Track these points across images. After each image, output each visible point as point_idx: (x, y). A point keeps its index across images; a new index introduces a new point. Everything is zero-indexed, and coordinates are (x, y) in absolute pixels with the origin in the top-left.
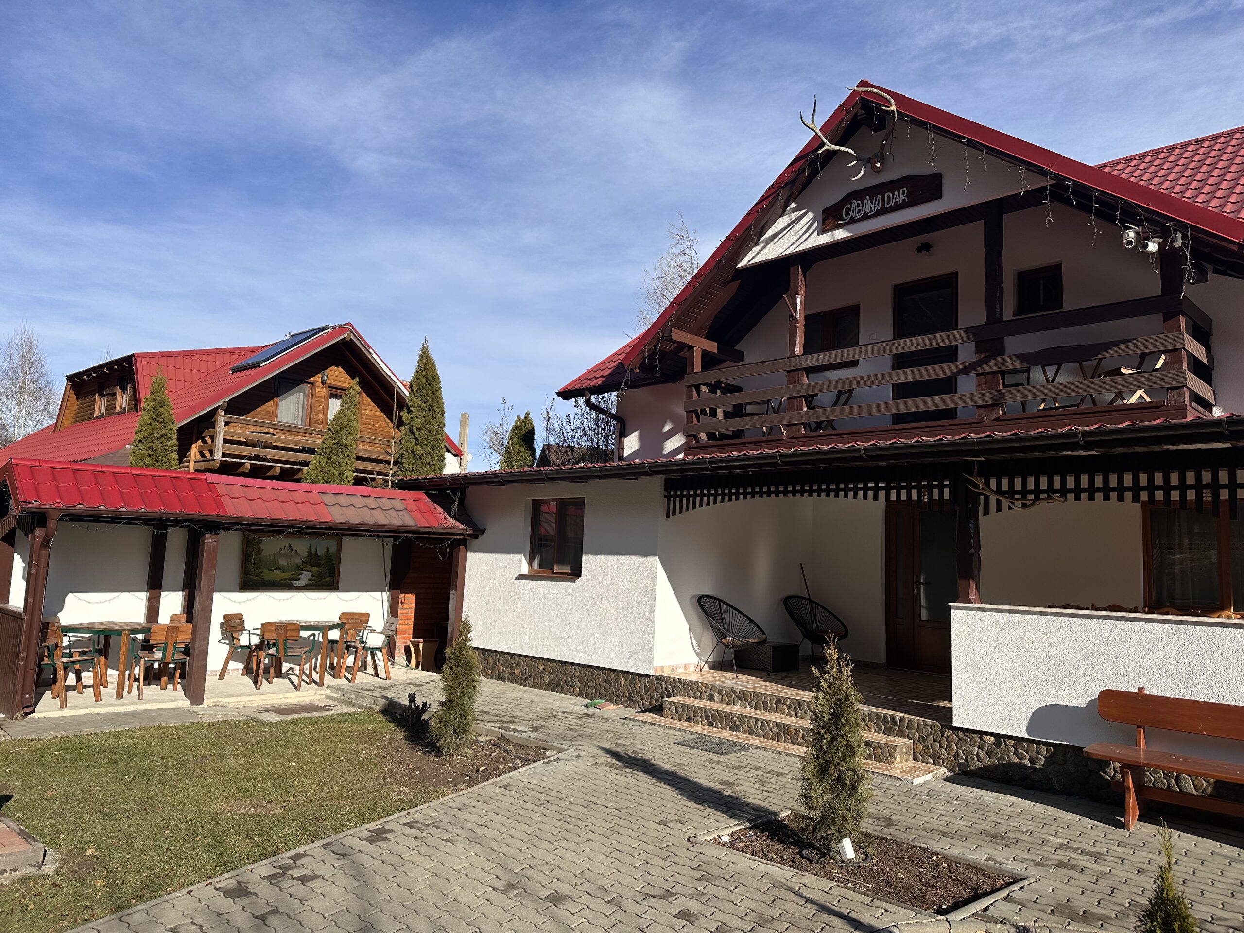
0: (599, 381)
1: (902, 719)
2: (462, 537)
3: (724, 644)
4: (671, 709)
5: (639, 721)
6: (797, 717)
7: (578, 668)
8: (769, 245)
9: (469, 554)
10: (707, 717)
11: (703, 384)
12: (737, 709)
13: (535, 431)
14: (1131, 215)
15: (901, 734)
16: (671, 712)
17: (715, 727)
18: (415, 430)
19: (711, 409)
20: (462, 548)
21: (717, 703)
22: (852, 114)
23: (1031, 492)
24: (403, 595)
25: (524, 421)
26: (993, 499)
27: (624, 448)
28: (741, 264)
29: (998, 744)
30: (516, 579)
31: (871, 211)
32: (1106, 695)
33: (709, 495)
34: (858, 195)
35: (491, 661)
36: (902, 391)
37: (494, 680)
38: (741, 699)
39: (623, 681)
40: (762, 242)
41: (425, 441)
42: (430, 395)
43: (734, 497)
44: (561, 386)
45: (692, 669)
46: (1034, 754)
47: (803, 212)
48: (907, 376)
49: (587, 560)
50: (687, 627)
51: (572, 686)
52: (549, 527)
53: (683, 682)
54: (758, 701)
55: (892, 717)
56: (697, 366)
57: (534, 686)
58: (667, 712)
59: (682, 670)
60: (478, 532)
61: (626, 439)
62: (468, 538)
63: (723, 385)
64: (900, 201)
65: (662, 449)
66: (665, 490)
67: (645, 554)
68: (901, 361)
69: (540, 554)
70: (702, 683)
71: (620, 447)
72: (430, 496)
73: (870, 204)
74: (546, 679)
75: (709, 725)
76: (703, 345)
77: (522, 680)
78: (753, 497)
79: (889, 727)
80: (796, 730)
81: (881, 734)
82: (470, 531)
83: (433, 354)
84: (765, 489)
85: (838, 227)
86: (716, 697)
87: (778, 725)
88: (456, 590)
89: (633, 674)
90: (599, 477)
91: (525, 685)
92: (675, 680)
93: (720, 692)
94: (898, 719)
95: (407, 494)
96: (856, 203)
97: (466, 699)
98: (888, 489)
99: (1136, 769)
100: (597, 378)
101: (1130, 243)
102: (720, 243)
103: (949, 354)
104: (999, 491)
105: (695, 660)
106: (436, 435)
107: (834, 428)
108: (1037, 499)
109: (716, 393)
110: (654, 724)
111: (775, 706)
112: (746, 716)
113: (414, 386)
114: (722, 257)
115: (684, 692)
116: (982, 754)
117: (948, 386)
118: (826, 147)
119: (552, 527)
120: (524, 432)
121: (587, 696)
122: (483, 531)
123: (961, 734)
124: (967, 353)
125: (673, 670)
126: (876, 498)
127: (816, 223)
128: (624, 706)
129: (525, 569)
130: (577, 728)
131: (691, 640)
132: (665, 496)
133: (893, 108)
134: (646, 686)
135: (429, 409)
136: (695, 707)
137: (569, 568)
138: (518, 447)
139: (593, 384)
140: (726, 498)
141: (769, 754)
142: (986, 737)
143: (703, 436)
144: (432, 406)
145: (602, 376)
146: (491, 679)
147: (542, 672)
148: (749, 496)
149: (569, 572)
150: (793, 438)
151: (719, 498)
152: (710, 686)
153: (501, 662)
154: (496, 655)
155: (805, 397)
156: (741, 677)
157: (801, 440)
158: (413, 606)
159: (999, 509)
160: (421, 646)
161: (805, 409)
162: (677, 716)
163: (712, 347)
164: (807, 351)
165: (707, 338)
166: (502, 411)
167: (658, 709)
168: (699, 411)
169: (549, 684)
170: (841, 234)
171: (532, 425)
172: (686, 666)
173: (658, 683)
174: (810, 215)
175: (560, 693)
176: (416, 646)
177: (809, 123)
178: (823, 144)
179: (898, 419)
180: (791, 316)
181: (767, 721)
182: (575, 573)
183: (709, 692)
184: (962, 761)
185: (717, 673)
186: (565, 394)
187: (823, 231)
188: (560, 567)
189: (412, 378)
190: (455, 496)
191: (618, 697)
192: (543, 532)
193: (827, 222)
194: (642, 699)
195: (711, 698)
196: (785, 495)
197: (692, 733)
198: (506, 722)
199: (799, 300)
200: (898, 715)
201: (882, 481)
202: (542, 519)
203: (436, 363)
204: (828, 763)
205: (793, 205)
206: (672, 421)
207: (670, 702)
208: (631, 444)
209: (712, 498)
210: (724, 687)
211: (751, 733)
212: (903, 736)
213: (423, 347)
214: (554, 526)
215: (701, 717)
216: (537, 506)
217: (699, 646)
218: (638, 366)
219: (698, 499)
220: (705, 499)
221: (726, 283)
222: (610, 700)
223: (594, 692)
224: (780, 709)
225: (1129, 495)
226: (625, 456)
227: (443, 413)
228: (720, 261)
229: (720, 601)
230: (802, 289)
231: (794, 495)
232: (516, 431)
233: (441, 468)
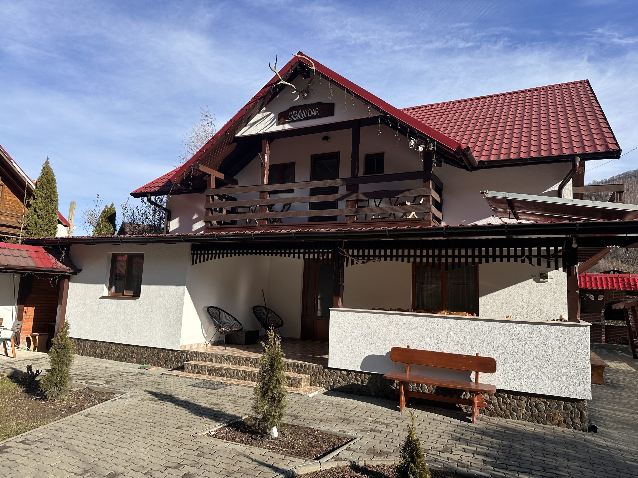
0: (157, 189)
1: (305, 365)
2: (66, 274)
3: (220, 332)
4: (188, 368)
5: (170, 375)
6: (255, 367)
7: (135, 348)
8: (252, 127)
9: (70, 284)
10: (208, 370)
11: (216, 195)
12: (224, 365)
13: (117, 215)
14: (413, 133)
15: (305, 373)
16: (188, 369)
17: (212, 376)
18: (37, 209)
19: (219, 208)
20: (66, 280)
21: (214, 363)
22: (295, 67)
23: (366, 256)
24: (26, 308)
25: (110, 209)
26: (350, 259)
27: (169, 227)
28: (238, 135)
29: (348, 375)
30: (100, 298)
31: (302, 117)
32: (394, 349)
33: (216, 254)
34: (296, 108)
35: (82, 345)
36: (313, 206)
37: (84, 356)
38: (227, 360)
39: (162, 354)
40: (249, 125)
41: (45, 217)
42: (49, 189)
43: (229, 255)
44: (133, 190)
45: (202, 346)
46: (363, 379)
47: (269, 113)
48: (316, 199)
49: (144, 288)
50: (200, 323)
51: (132, 358)
52: (122, 269)
53: (196, 353)
54: (236, 360)
55: (301, 364)
56: (213, 185)
57: (109, 359)
58: (186, 369)
59: (196, 346)
60: (77, 271)
61: (171, 222)
62: (71, 274)
63: (226, 196)
64: (315, 114)
65: (191, 228)
66: (192, 250)
67: (178, 285)
68: (314, 192)
69: (116, 284)
70: (206, 353)
71: (167, 226)
72: (46, 249)
73: (301, 114)
74: (116, 354)
75: (209, 375)
76: (216, 174)
77: (102, 356)
78: (239, 255)
79: (299, 369)
80: (254, 374)
81: (295, 373)
82: (72, 270)
83: (52, 166)
84: (245, 251)
85: (286, 123)
86: (214, 359)
87: (245, 372)
88: (61, 305)
89: (168, 350)
90: (153, 242)
91: (103, 359)
92: (191, 352)
93: (216, 357)
94: (303, 365)
95: (31, 247)
96: (295, 112)
97: (65, 368)
98: (304, 253)
99: (405, 383)
100: (155, 187)
101: (412, 146)
102: (227, 122)
103: (335, 190)
104: (353, 256)
105: (204, 341)
106: (52, 213)
107: (281, 222)
108: (369, 259)
109: (223, 201)
110: (179, 376)
111: (244, 362)
112: (229, 369)
113: (38, 184)
114: (228, 130)
115: (196, 358)
116: (341, 380)
117: (333, 205)
118: (281, 82)
119: (124, 269)
120: (109, 215)
121: (141, 363)
122: (80, 271)
123: (332, 371)
124: (342, 191)
125: (191, 347)
126: (299, 257)
127: (275, 120)
128: (162, 367)
129: (106, 292)
130: (133, 381)
131: (202, 331)
132: (192, 254)
133: (314, 68)
134: (175, 356)
135: (48, 198)
136: (202, 365)
137: (133, 292)
138: (105, 223)
139: (152, 190)
140: (225, 255)
141: (240, 387)
142: (343, 372)
143: (215, 223)
144: (50, 196)
145: (158, 186)
146: (82, 355)
147: (114, 351)
148: (237, 255)
149: (133, 294)
150: (261, 226)
151: (221, 255)
152: (211, 354)
153: (89, 346)
154: (86, 342)
155: (268, 206)
156: (229, 349)
157: (265, 227)
158: (33, 314)
159: (352, 264)
160: (37, 337)
161: (268, 212)
162: (192, 371)
163: (221, 176)
164: (269, 183)
165: (218, 171)
166: (96, 202)
167: (181, 368)
168: (213, 209)
169: (118, 357)
170: (287, 127)
171: (114, 210)
172: (199, 344)
173: (182, 354)
174: (273, 115)
175: (125, 362)
176: (34, 337)
177: (274, 69)
178: (279, 81)
179: (311, 219)
180: (262, 164)
181: (239, 370)
182: (137, 295)
183: (210, 357)
184: (332, 384)
185: (216, 347)
186: (136, 195)
187: (279, 124)
188: (127, 292)
189: (37, 179)
190: (63, 249)
191: (159, 363)
192: (118, 271)
193: (281, 120)
194: (173, 363)
195: (211, 360)
196: (256, 255)
197: (199, 379)
198: (90, 379)
199: (266, 157)
200: (304, 363)
201: (302, 249)
202: (118, 264)
203: (54, 172)
204: (267, 390)
205: (264, 109)
206: (198, 214)
207: (188, 364)
208: (174, 225)
209: (217, 255)
210: (218, 354)
211: (231, 377)
212: (305, 374)
213: (46, 162)
214: (125, 268)
215: (205, 371)
216: (115, 257)
217: (206, 333)
218: (179, 182)
219: (210, 255)
220: (214, 255)
221: (229, 144)
222: (154, 365)
223: (145, 360)
224: (247, 364)
225: (406, 259)
226: (170, 231)
227: (57, 201)
228: (227, 132)
229: (219, 309)
230: (268, 151)
231: (260, 255)
232: (104, 214)
233: (55, 233)
